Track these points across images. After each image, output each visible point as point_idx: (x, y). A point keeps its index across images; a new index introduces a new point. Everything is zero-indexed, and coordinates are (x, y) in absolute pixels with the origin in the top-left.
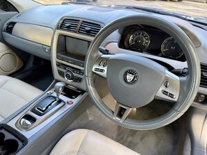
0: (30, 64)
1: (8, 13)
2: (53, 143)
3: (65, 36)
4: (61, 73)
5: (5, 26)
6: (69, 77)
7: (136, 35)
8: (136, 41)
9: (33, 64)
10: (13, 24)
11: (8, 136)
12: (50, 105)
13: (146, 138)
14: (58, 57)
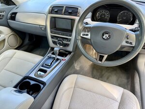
0: (27, 41)
1: (9, 6)
2: (59, 84)
3: (55, 18)
4: (54, 43)
5: (9, 15)
6: (60, 44)
7: (101, 12)
8: (101, 16)
9: (29, 40)
10: (15, 14)
11: (32, 82)
12: (53, 62)
13: (110, 78)
14: (51, 32)
